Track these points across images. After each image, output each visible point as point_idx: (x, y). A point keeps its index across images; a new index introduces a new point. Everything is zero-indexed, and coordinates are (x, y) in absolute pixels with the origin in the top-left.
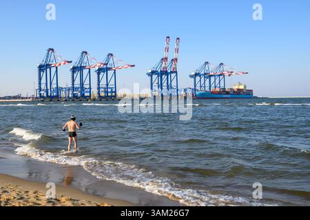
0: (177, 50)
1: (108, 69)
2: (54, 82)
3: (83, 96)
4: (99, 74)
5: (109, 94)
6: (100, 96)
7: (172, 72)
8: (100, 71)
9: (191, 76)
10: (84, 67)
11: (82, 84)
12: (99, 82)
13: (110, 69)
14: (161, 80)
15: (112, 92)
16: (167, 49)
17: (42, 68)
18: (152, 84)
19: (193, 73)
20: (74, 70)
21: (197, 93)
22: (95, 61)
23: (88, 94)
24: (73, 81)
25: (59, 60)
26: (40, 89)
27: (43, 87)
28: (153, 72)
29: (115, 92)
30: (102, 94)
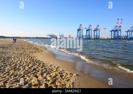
0: (121, 23)
1: (97, 30)
2: (82, 34)
3: (89, 38)
4: (94, 31)
5: (97, 37)
6: (94, 38)
7: (119, 30)
8: (95, 30)
9: (126, 32)
10: (90, 30)
11: (89, 34)
12: (94, 34)
13: (98, 30)
14: (115, 33)
15: (98, 37)
16: (118, 23)
17: (78, 30)
18: (111, 34)
19: (127, 31)
20: (87, 30)
21: (128, 37)
22: (93, 28)
23: (91, 37)
24: (87, 34)
25: (83, 28)
26: (78, 36)
27: (78, 35)
28: (112, 31)
29: (99, 37)
30: (95, 37)
